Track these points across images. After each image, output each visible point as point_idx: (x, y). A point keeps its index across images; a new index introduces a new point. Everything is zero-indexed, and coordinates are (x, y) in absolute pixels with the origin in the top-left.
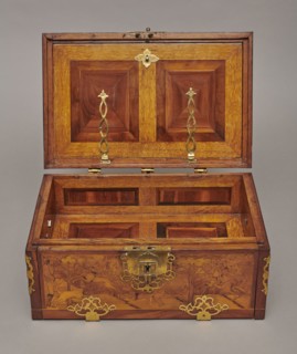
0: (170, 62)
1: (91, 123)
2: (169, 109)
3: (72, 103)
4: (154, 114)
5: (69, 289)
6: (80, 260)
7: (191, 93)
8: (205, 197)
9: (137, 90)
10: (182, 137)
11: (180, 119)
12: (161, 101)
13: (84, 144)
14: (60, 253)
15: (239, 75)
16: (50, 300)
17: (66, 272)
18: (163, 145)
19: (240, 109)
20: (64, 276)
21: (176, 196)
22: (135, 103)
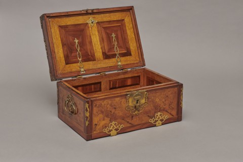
0: (102, 22)
1: (73, 54)
2: (106, 43)
3: (63, 46)
4: (100, 47)
5: (104, 120)
6: (110, 102)
7: (114, 35)
8: (129, 82)
9: (90, 37)
10: (114, 56)
11: (111, 48)
12: (102, 40)
13: (71, 65)
14: (101, 99)
15: (131, 25)
16: (95, 127)
17: (103, 110)
18: (107, 61)
19: (135, 40)
20: (102, 112)
21: (117, 83)
22: (91, 42)
